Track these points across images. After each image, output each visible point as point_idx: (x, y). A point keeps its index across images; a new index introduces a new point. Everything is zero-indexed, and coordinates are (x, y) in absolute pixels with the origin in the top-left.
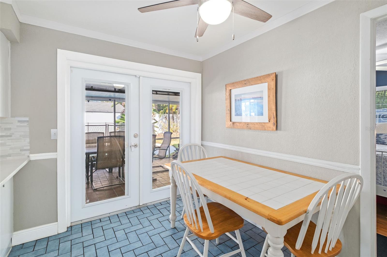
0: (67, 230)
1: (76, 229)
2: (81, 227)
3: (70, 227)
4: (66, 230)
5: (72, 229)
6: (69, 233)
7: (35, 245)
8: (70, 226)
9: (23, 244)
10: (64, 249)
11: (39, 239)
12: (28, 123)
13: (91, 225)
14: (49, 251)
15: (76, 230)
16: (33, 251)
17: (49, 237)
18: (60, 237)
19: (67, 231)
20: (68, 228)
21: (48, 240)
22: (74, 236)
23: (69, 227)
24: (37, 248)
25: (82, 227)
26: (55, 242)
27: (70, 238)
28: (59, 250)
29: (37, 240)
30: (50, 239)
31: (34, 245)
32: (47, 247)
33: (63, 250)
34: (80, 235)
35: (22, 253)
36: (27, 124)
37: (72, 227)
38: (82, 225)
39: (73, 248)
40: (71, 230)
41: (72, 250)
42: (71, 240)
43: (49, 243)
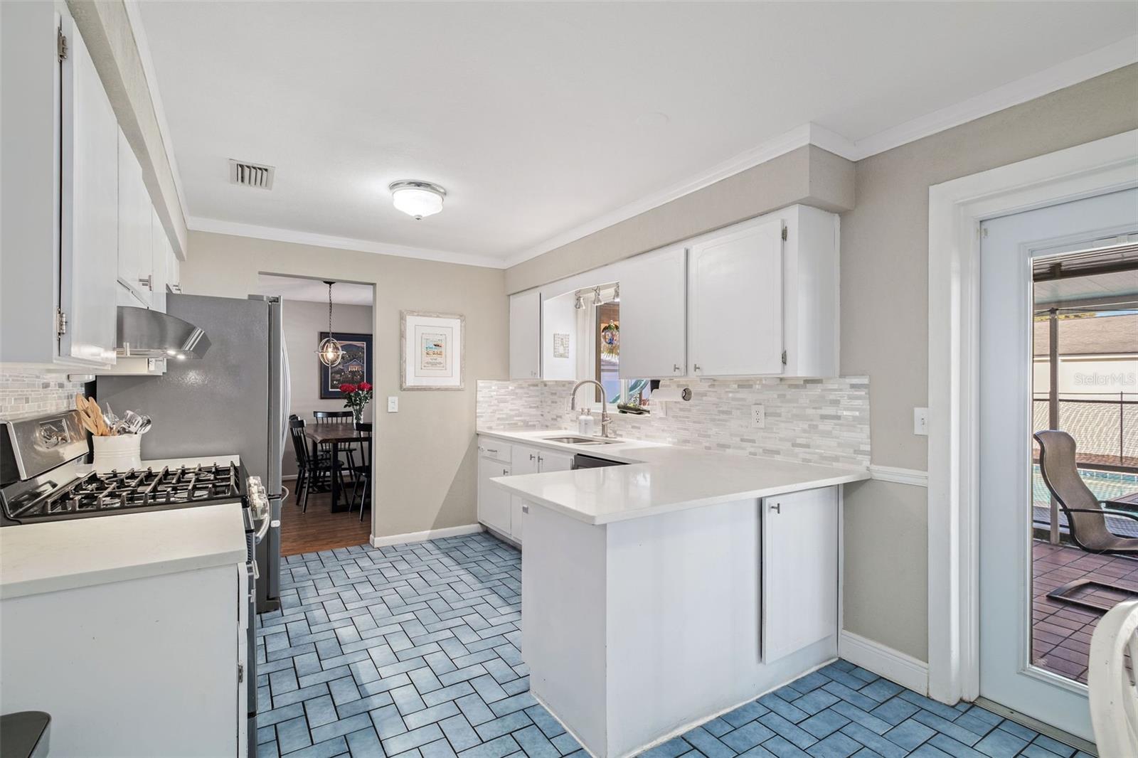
0: (956, 705)
1: (978, 718)
2: (996, 725)
3: (969, 706)
4: (953, 704)
5: (968, 713)
6: (951, 715)
7: (870, 684)
8: (970, 702)
9: (857, 666)
10: (906, 736)
11: (886, 679)
12: (866, 390)
13: (1031, 743)
14: (878, 714)
15: (973, 722)
16: (857, 691)
17: (906, 689)
18: (925, 706)
19: (953, 707)
20: (962, 701)
21: (898, 694)
22: (955, 731)
23: (967, 703)
24: (867, 692)
25: (996, 727)
26: (904, 708)
27: (942, 726)
28: (895, 727)
29: (881, 677)
30: (904, 695)
31: (869, 682)
32: (882, 704)
33: (900, 735)
34: (971, 738)
35: (840, 680)
36: (866, 394)
37: (973, 709)
38: (1003, 724)
39: (924, 750)
40: (964, 711)
41: (915, 751)
42: (939, 732)
43: (895, 701)
